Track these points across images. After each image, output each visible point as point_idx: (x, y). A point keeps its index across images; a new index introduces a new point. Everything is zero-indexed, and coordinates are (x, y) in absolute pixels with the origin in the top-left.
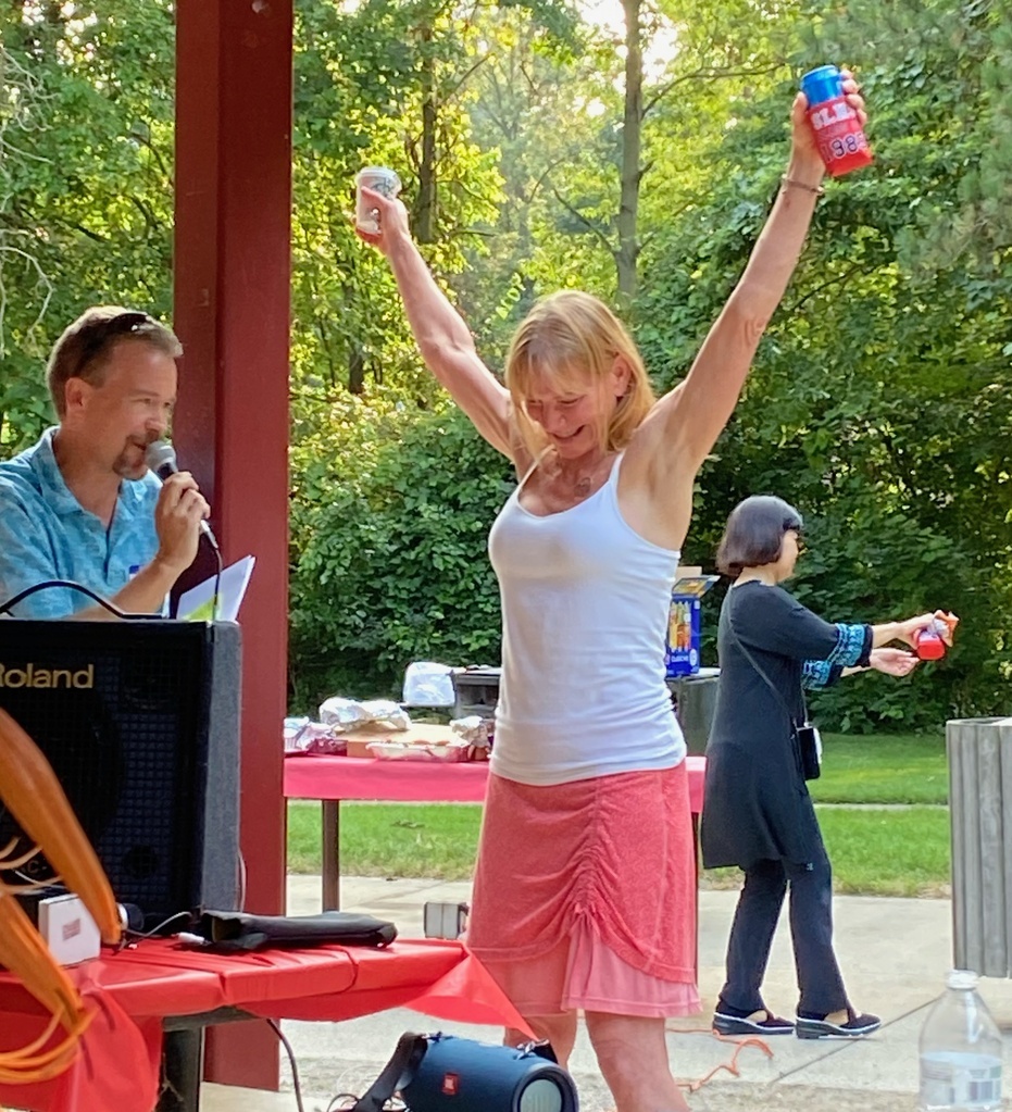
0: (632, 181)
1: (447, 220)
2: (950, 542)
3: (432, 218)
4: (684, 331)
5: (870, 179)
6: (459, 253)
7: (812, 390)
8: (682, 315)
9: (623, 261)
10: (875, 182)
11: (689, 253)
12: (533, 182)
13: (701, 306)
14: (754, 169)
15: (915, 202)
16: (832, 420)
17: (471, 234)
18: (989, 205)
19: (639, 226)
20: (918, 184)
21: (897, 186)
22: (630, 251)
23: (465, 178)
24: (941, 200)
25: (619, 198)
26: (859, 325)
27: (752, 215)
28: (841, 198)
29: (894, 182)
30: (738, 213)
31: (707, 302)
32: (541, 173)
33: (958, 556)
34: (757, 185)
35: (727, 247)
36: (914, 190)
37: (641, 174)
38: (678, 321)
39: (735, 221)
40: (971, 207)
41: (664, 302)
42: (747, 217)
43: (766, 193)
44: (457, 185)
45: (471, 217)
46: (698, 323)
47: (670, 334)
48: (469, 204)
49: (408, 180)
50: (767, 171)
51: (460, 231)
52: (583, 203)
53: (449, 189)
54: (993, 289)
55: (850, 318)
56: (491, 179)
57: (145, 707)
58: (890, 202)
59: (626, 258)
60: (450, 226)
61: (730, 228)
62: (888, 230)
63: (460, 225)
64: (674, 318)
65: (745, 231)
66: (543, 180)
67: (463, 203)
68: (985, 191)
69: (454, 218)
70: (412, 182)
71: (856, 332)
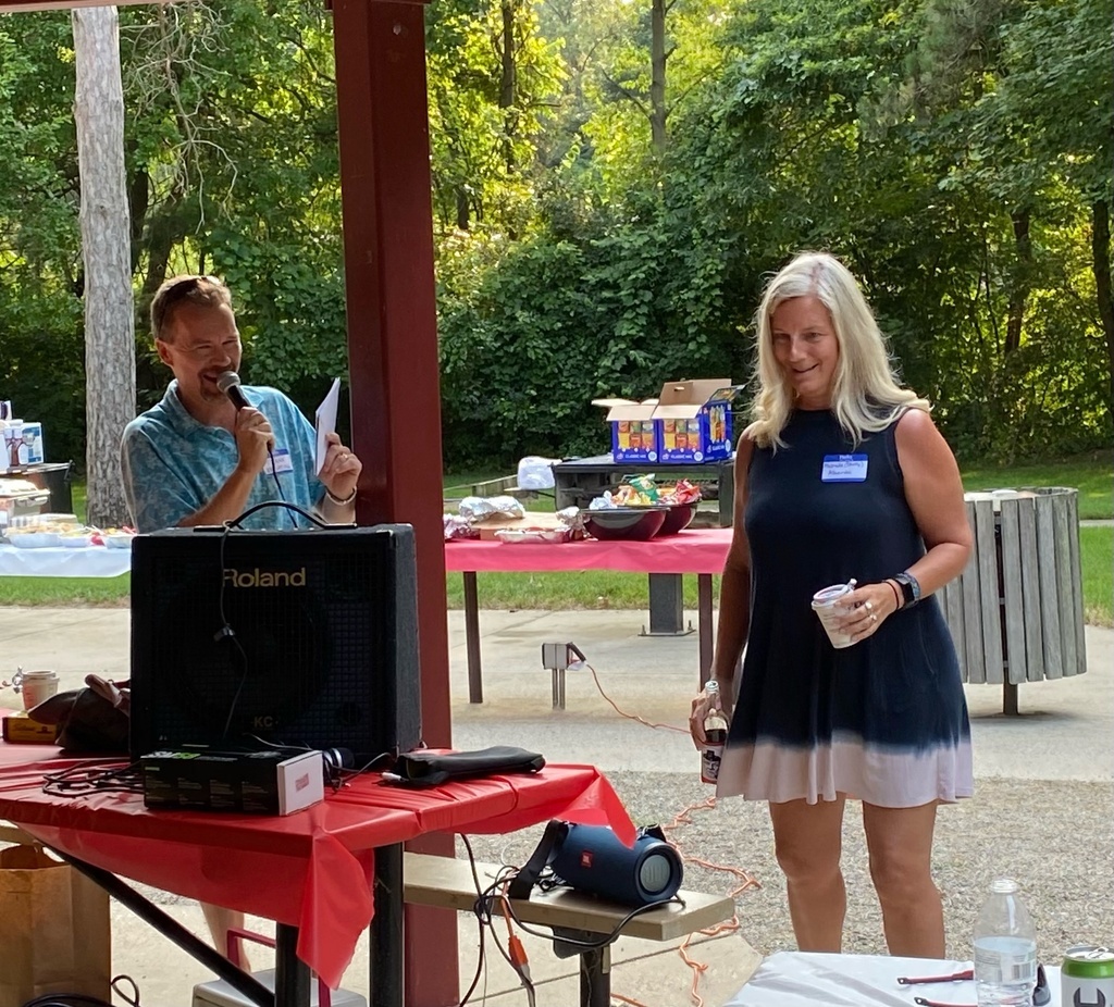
0: (660, 62)
1: (525, 96)
2: (902, 323)
3: (513, 95)
4: (704, 175)
5: (837, 59)
6: (535, 120)
7: (801, 217)
8: (703, 163)
9: (656, 123)
10: (841, 60)
11: (706, 116)
12: (584, 56)
13: (716, 155)
14: (752, 53)
15: (871, 74)
16: (814, 237)
17: (543, 105)
18: (926, 77)
19: (667, 93)
20: (872, 61)
21: (857, 63)
22: (661, 114)
23: (537, 63)
24: (889, 72)
25: (651, 72)
26: (832, 167)
27: (751, 89)
28: (816, 74)
29: (854, 59)
30: (741, 88)
31: (721, 152)
32: (590, 49)
33: (908, 333)
34: (753, 66)
35: (734, 113)
36: (870, 65)
37: (666, 56)
38: (700, 166)
39: (739, 94)
40: (912, 79)
41: (689, 153)
42: (747, 90)
43: (761, 72)
44: (530, 68)
45: (544, 93)
46: (714, 169)
47: (694, 177)
48: (541, 82)
49: (495, 66)
50: (761, 56)
51: (535, 103)
52: (624, 78)
53: (526, 72)
54: (929, 138)
55: (825, 164)
56: (556, 63)
57: (345, 598)
58: (853, 75)
59: (657, 120)
60: (527, 100)
61: (736, 99)
62: (853, 97)
63: (535, 99)
64: (697, 165)
65: (747, 101)
66: (591, 54)
67: (537, 82)
68: (923, 67)
69: (530, 94)
70: (498, 67)
71: (831, 173)
